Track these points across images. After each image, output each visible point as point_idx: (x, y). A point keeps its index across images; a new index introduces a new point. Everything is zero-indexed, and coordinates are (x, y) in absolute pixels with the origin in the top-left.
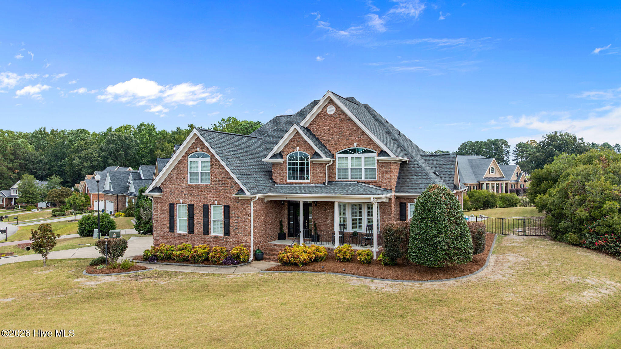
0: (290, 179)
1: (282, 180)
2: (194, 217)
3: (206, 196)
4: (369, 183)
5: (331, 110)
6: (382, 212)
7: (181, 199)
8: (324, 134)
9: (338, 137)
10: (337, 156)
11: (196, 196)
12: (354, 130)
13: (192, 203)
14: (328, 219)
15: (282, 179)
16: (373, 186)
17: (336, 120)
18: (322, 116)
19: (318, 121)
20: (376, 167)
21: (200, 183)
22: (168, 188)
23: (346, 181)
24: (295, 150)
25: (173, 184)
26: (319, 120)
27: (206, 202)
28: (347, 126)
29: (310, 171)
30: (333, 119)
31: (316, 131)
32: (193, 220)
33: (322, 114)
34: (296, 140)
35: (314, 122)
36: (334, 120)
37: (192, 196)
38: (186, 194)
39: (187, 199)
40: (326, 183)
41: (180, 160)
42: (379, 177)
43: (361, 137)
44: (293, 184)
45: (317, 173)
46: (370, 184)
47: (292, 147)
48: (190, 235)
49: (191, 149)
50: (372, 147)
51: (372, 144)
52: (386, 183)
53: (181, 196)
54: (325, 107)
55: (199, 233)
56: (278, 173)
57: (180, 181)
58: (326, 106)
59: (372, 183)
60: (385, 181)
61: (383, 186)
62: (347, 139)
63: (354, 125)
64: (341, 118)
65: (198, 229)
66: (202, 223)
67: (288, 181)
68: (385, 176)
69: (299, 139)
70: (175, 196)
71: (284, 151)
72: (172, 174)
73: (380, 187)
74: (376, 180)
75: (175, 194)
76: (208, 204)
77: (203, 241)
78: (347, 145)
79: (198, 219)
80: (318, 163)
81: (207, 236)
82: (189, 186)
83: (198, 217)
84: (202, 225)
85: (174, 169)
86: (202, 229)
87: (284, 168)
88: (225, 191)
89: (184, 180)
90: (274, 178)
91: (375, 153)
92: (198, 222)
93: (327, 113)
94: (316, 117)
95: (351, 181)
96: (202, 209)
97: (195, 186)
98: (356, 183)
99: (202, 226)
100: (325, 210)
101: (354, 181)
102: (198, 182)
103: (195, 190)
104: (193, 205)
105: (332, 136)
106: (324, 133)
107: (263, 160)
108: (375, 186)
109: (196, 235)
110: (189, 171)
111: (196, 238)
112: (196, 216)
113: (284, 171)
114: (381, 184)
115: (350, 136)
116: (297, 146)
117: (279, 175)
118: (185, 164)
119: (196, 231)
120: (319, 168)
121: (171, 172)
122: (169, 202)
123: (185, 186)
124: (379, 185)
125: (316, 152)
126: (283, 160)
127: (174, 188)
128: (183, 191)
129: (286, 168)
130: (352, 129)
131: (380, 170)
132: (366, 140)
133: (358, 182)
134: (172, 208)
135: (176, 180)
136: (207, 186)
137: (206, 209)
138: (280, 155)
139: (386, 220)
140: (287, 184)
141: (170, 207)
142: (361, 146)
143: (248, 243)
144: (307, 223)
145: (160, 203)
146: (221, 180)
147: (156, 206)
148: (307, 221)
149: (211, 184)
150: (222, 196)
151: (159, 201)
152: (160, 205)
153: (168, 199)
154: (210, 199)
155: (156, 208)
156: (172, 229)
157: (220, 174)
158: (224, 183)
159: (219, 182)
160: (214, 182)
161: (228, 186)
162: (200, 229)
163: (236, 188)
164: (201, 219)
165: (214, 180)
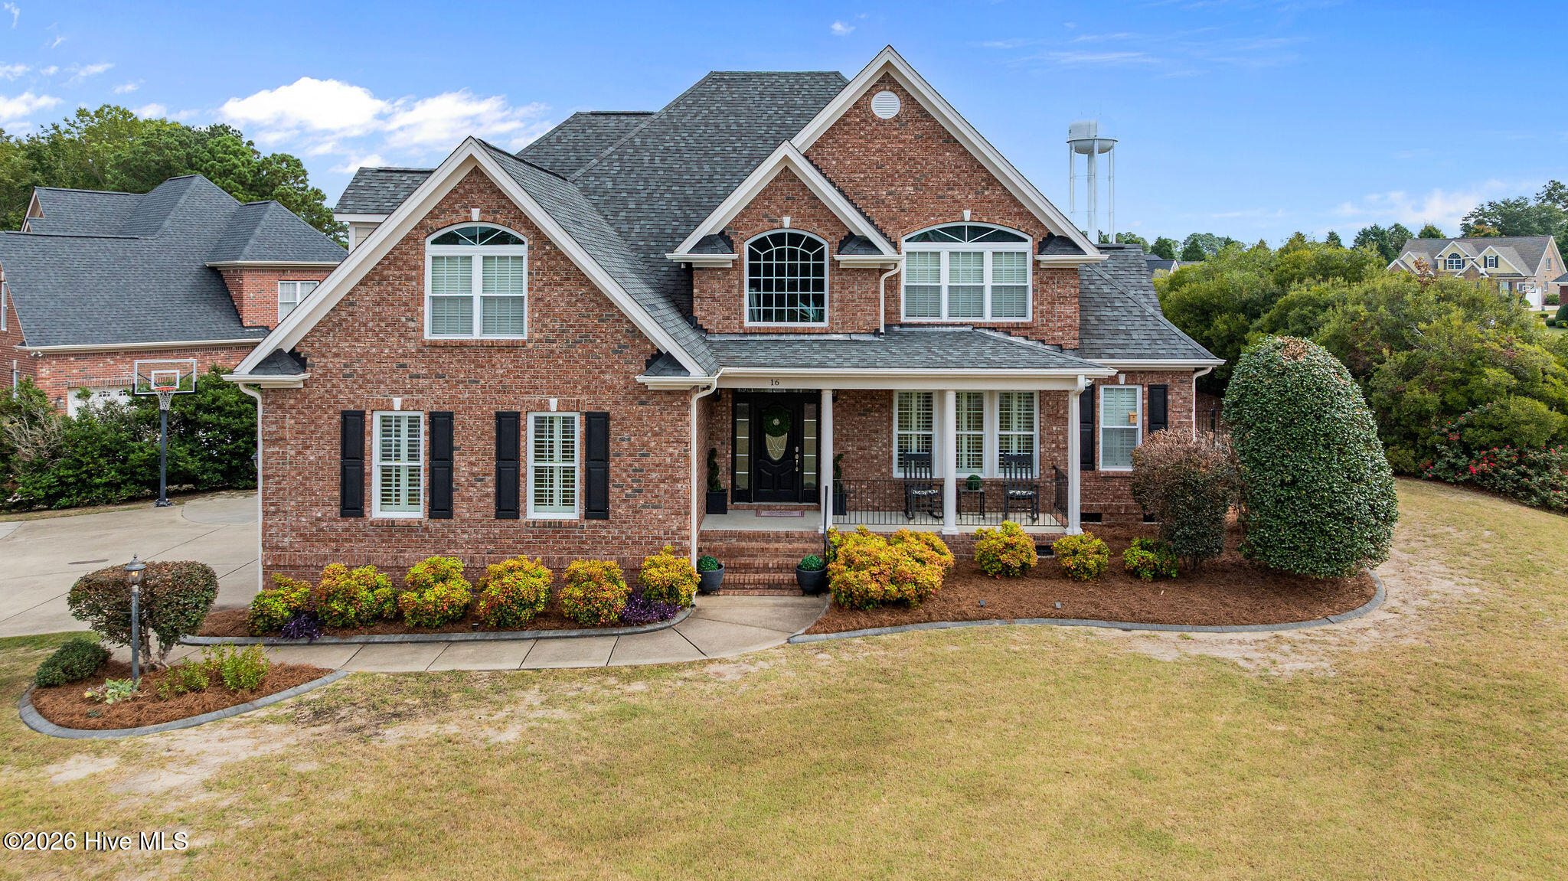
0: (752, 319)
1: (727, 322)
2: (456, 458)
3: (507, 381)
4: (1008, 330)
5: (886, 106)
6: (1049, 416)
7: (395, 392)
8: (864, 179)
9: (911, 188)
10: (906, 247)
11: (462, 382)
12: (964, 172)
13: (447, 408)
14: (873, 440)
15: (728, 318)
16: (1021, 341)
17: (902, 137)
18: (857, 124)
19: (842, 138)
20: (1029, 283)
21: (477, 335)
22: (336, 355)
23: (938, 325)
24: (775, 225)
25: (357, 340)
26: (847, 133)
27: (507, 403)
28: (941, 158)
29: (831, 293)
30: (895, 133)
31: (836, 168)
32: (450, 469)
33: (857, 116)
34: (782, 194)
35: (830, 141)
36: (896, 137)
37: (447, 382)
38: (418, 377)
39: (421, 392)
40: (882, 330)
41: (391, 253)
42: (1042, 312)
43: (986, 193)
44: (768, 333)
45: (854, 301)
46: (1013, 332)
47: (766, 216)
48: (435, 525)
49: (443, 211)
50: (1019, 222)
51: (1019, 214)
52: (1061, 329)
53: (395, 382)
54: (865, 95)
55: (479, 515)
56: (714, 299)
57: (389, 329)
58: (869, 94)
59: (1018, 328)
60: (1059, 324)
61: (1053, 338)
62: (941, 197)
63: (961, 154)
64: (920, 133)
65: (470, 499)
66: (490, 480)
67: (748, 324)
68: (1058, 308)
69: (792, 190)
70: (369, 382)
71: (738, 229)
72: (352, 304)
73: (1043, 342)
74: (1029, 319)
75: (369, 376)
76: (517, 408)
77: (492, 542)
78: (941, 215)
79: (471, 464)
80: (858, 270)
81: (511, 522)
82: (434, 345)
83: (473, 459)
84: (492, 484)
85: (362, 283)
86: (491, 501)
87: (737, 282)
88: (588, 362)
89: (411, 324)
90: (697, 313)
91: (1026, 241)
92: (473, 474)
93: (874, 115)
94: (836, 124)
95: (947, 325)
96: (491, 426)
97: (462, 345)
98: (969, 329)
99: (491, 490)
100: (864, 415)
101: (962, 325)
102: (471, 332)
103: (459, 361)
104: (449, 416)
105: (892, 185)
106: (862, 176)
107: (669, 256)
108: (1027, 338)
109: (463, 521)
110: (428, 292)
111: (464, 532)
112: (461, 454)
113: (735, 291)
114: (1046, 334)
115: (950, 186)
116: (786, 212)
117: (716, 304)
118: (414, 268)
119: (461, 509)
120: (860, 284)
121: (350, 294)
122: (340, 407)
123: (412, 347)
124: (1039, 336)
125: (850, 233)
126: (735, 256)
128: (403, 366)
129: (742, 282)
130: (956, 167)
131: (1044, 291)
132: (1000, 202)
133: (975, 327)
134: (353, 427)
135: (371, 324)
136: (512, 346)
137: (507, 427)
138: (723, 240)
139: (1061, 437)
140: (745, 334)
141: (345, 424)
142: (985, 220)
143: (683, 538)
144: (797, 457)
145: (294, 411)
146: (571, 326)
147: (276, 422)
148: (797, 449)
149: (529, 341)
150: (576, 383)
151: (292, 402)
152: (294, 418)
153: (335, 397)
154: (526, 393)
155: (275, 429)
156: (352, 502)
157: (568, 303)
158: (588, 336)
159: (563, 331)
160: (541, 331)
161: (605, 346)
162: (480, 500)
163: (634, 352)
164: (486, 466)
165: (544, 326)
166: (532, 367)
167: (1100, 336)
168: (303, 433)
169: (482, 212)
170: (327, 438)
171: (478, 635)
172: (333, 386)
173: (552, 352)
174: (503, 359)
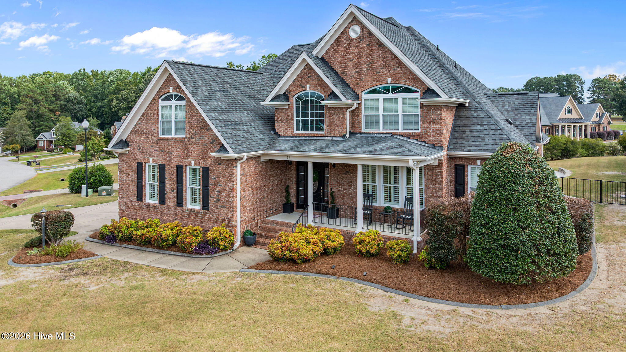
0: (298, 129)
1: (287, 131)
2: (166, 182)
3: (180, 153)
4: (408, 136)
5: (355, 32)
6: (428, 179)
7: (150, 156)
8: (345, 67)
9: (365, 69)
10: (364, 96)
11: (168, 153)
12: (388, 60)
13: (164, 163)
14: (350, 186)
15: (287, 129)
16: (415, 141)
17: (361, 46)
18: (343, 41)
19: (337, 48)
20: (419, 113)
21: (173, 136)
22: (136, 142)
23: (376, 133)
24: (304, 89)
25: (141, 137)
26: (339, 46)
27: (180, 162)
28: (378, 54)
29: (325, 118)
30: (358, 44)
31: (334, 62)
32: (165, 186)
33: (343, 38)
34: (306, 75)
35: (332, 50)
36: (359, 46)
37: (164, 153)
38: (156, 151)
39: (157, 156)
40: (348, 136)
41: (149, 105)
42: (424, 127)
43: (398, 69)
44: (301, 136)
45: (334, 122)
46: (411, 137)
47: (301, 85)
48: (161, 206)
49: (163, 89)
50: (413, 83)
51: (414, 79)
52: (434, 136)
53: (150, 152)
54: (346, 28)
55: (172, 204)
56: (282, 122)
57: (149, 133)
58: (348, 27)
59: (412, 135)
60: (433, 134)
61: (430, 141)
62: (378, 73)
63: (387, 52)
64: (368, 43)
65: (170, 198)
66: (175, 190)
67: (295, 132)
68: (432, 125)
69: (310, 73)
70: (144, 152)
71: (290, 91)
72: (140, 124)
73: (425, 142)
74: (419, 131)
75: (144, 150)
76: (182, 164)
77: (176, 215)
78: (378, 81)
79: (170, 185)
80: (336, 108)
81: (181, 208)
82: (160, 139)
83: (171, 183)
84: (176, 193)
85: (142, 116)
86: (175, 199)
87: (290, 114)
88: (203, 147)
89: (155, 131)
90: (276, 127)
91: (418, 92)
92: (171, 189)
93: (350, 36)
94: (334, 42)
95: (383, 133)
96: (175, 171)
97: (167, 139)
98: (390, 135)
99: (176, 195)
100: (346, 174)
101: (387, 133)
102: (171, 134)
103: (167, 145)
104: (164, 166)
105: (357, 68)
106: (345, 65)
107: (262, 103)
108: (417, 140)
109: (168, 206)
110: (160, 119)
111: (168, 210)
112: (168, 181)
113: (290, 118)
114: (426, 138)
115: (382, 67)
116: (308, 83)
117: (283, 123)
118: (155, 110)
119: (168, 202)
120: (336, 114)
121: (139, 120)
122: (136, 161)
123: (155, 139)
124: (423, 140)
125: (333, 91)
126: (289, 103)
127: (142, 142)
128: (152, 147)
129: (292, 114)
130: (385, 58)
131: (426, 117)
132: (404, 73)
133: (393, 135)
134: (140, 168)
135: (144, 131)
136: (181, 140)
137: (180, 170)
138: (285, 96)
140: (293, 136)
141: (138, 167)
142: (397, 82)
143: (232, 221)
144: (322, 191)
145: (126, 162)
146: (198, 132)
147: (121, 165)
148: (322, 188)
149: (186, 138)
150: (200, 155)
151: (125, 158)
152: (126, 164)
153: (136, 157)
154: (185, 158)
155: (121, 168)
156: (140, 197)
157: (197, 123)
158: (203, 136)
159: (196, 134)
160: (190, 134)
161: (208, 140)
162: (173, 199)
163: (217, 143)
164: (174, 186)
165: (190, 132)
166: (187, 148)
167: (468, 140)
168: (128, 170)
169: (174, 88)
170: (134, 172)
171: (154, 250)
172: (135, 153)
173: (193, 142)
174: (179, 145)
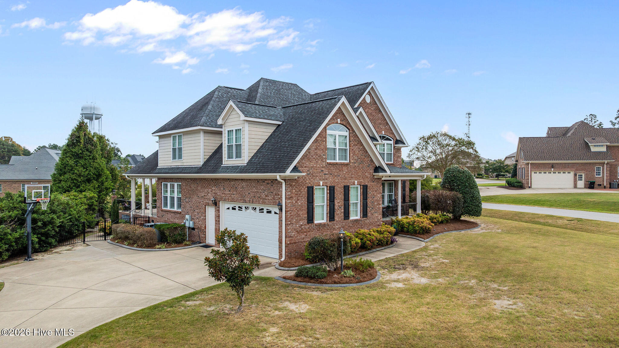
2: (335, 201)
3: (346, 176)
7: (320, 180)
11: (336, 176)
13: (333, 185)
21: (337, 161)
22: (306, 167)
25: (310, 163)
27: (346, 183)
32: (334, 205)
37: (333, 176)
38: (326, 174)
39: (327, 179)
48: (331, 223)
53: (320, 176)
55: (340, 219)
57: (319, 158)
65: (338, 214)
66: (342, 207)
70: (314, 176)
72: (310, 150)
75: (314, 174)
76: (348, 184)
77: (343, 228)
79: (338, 203)
81: (347, 221)
82: (329, 164)
83: (339, 201)
84: (343, 209)
86: (343, 214)
88: (363, 170)
89: (324, 157)
92: (339, 206)
96: (343, 191)
97: (334, 164)
99: (343, 211)
103: (335, 169)
104: (334, 187)
109: (337, 221)
111: (337, 225)
112: (337, 200)
119: (336, 218)
122: (307, 185)
123: (324, 164)
127: (312, 167)
128: (322, 171)
134: (310, 192)
135: (314, 156)
136: (345, 165)
137: (347, 189)
141: (308, 191)
145: (295, 187)
146: (359, 158)
147: (290, 191)
149: (350, 163)
150: (360, 176)
151: (294, 184)
152: (295, 189)
153: (306, 182)
154: (350, 179)
155: (290, 194)
156: (311, 219)
157: (358, 151)
158: (362, 162)
159: (357, 160)
160: (353, 160)
161: (366, 164)
162: (340, 214)
163: (372, 167)
164: (342, 203)
165: (354, 158)
166: (351, 171)
168: (297, 195)
170: (304, 196)
172: (305, 178)
173: (355, 166)
174: (345, 168)
